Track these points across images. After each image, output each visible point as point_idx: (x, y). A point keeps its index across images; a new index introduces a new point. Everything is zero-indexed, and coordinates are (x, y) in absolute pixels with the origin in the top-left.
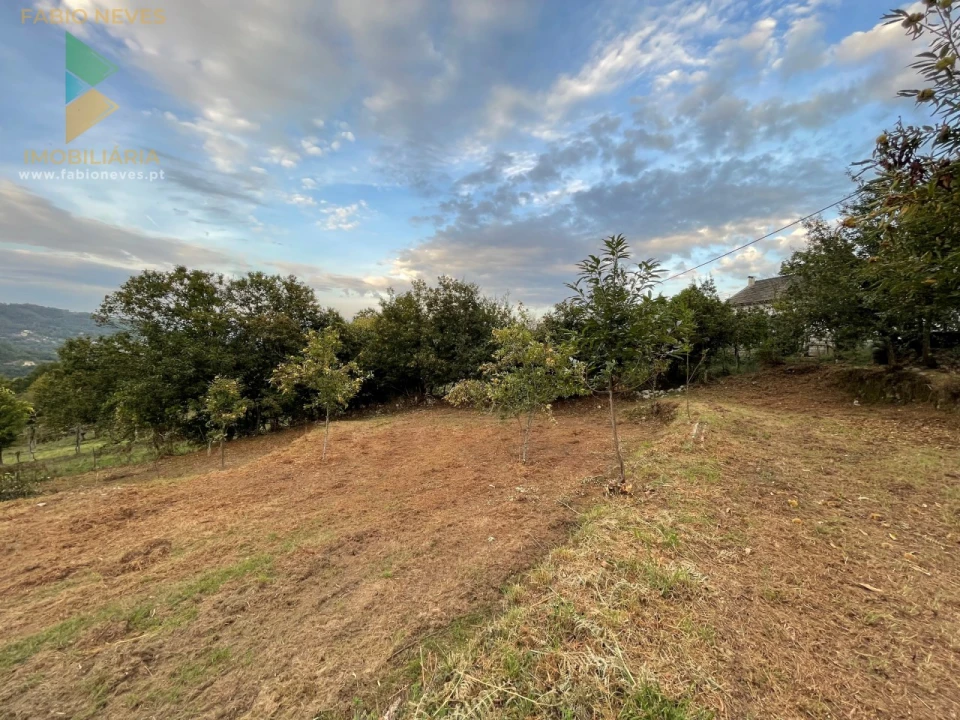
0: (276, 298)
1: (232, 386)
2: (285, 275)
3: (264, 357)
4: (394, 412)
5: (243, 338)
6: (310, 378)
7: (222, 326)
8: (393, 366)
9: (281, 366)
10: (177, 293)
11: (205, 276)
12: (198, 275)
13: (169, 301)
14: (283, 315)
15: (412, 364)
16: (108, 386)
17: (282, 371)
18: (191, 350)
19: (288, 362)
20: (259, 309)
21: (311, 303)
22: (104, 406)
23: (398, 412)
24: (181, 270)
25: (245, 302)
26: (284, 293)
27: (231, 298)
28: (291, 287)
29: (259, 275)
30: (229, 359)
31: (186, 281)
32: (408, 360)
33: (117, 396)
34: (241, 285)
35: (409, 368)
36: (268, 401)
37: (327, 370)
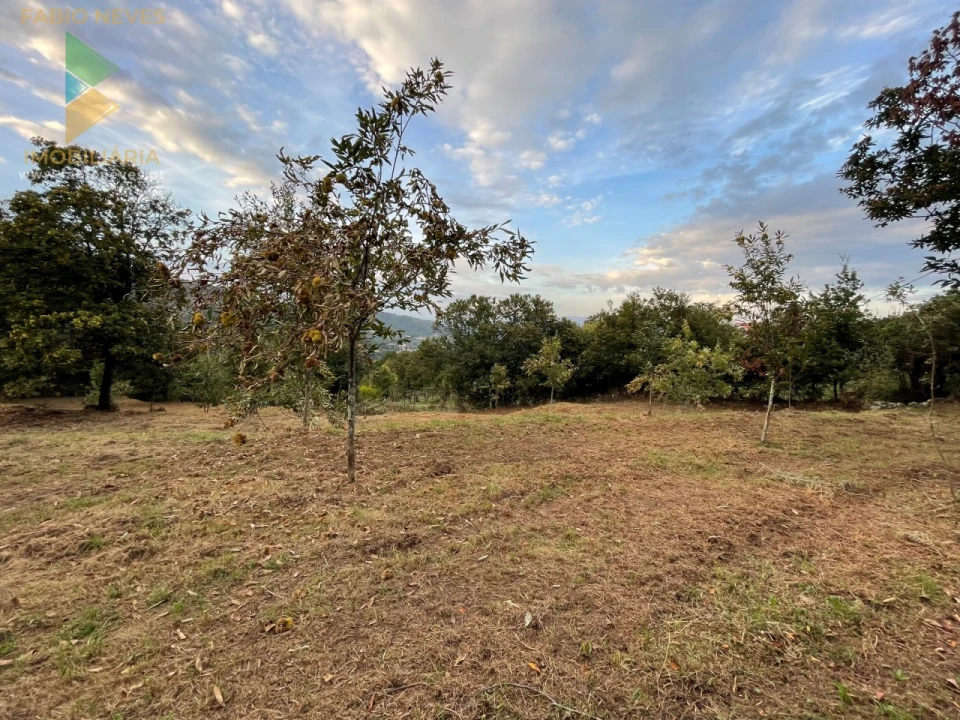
0: (527, 311)
1: (502, 369)
2: (533, 295)
3: (519, 353)
4: (611, 400)
5: (506, 340)
6: (543, 368)
7: (494, 332)
8: (609, 363)
9: (528, 360)
10: (471, 311)
11: (486, 299)
12: (482, 299)
13: (467, 316)
14: (531, 325)
15: (623, 363)
16: (438, 367)
17: (529, 363)
18: (479, 347)
19: (532, 358)
20: (516, 320)
21: (550, 314)
22: (437, 378)
23: (613, 401)
24: (474, 297)
25: (507, 315)
26: (532, 307)
27: (500, 312)
28: (537, 302)
29: (517, 296)
30: (498, 355)
31: (477, 304)
32: (621, 359)
33: (442, 373)
34: (506, 303)
35: (620, 366)
36: (520, 382)
37: (552, 363)
